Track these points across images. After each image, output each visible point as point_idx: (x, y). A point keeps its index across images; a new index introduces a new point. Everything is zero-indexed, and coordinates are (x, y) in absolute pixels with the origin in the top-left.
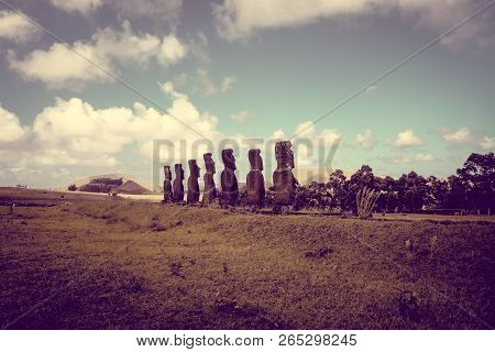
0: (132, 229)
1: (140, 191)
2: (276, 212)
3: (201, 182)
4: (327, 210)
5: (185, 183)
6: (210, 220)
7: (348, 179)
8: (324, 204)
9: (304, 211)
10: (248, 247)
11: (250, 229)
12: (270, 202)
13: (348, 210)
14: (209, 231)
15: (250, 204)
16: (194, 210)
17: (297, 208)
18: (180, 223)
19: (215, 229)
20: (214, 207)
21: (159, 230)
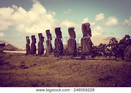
0: (12, 68)
1: (14, 49)
2: (83, 58)
3: (45, 44)
4: (108, 57)
5: (37, 45)
6: (50, 63)
7: (119, 42)
8: (106, 55)
9: (96, 58)
10: (70, 76)
11: (70, 67)
12: (79, 54)
13: (118, 57)
14: (50, 68)
15: (69, 55)
16: (42, 58)
17: (93, 57)
18: (35, 65)
19: (53, 67)
20: (52, 57)
21: (25, 68)
